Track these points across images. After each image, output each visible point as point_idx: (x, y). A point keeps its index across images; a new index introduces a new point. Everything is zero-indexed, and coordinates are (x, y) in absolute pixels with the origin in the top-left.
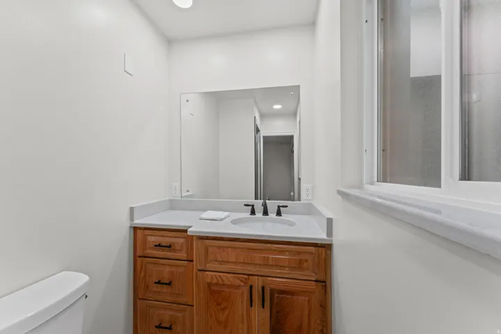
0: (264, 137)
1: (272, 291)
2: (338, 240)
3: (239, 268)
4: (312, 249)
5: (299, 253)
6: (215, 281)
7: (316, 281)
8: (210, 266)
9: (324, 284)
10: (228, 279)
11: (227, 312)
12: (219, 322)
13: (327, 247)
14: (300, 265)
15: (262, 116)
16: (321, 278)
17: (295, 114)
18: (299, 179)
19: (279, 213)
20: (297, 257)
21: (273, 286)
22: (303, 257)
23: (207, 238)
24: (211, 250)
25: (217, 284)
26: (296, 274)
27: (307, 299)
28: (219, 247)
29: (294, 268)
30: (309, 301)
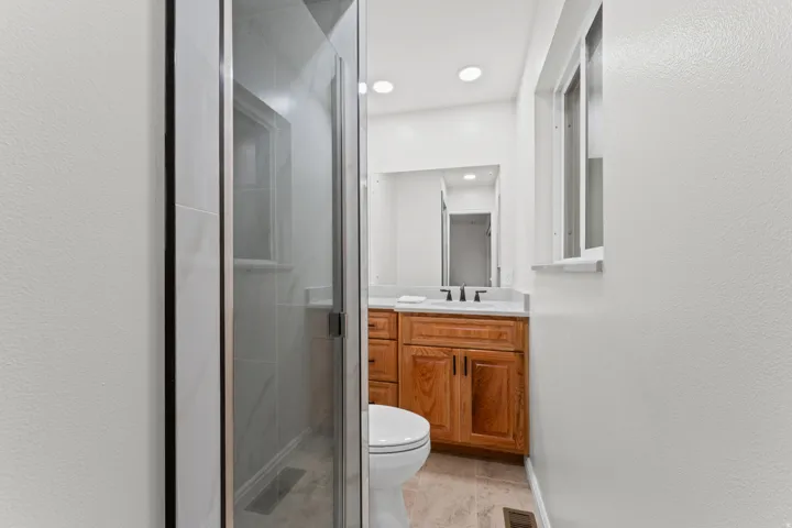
0: (451, 216)
1: (474, 362)
2: (535, 313)
3: (442, 341)
4: (512, 323)
5: (499, 326)
6: (420, 354)
7: (515, 352)
8: (415, 340)
9: (522, 354)
10: (432, 352)
11: (431, 382)
12: (424, 392)
13: (526, 320)
14: (499, 338)
15: (449, 188)
16: (520, 349)
17: (493, 186)
18: (499, 269)
19: (477, 299)
20: (497, 330)
21: (474, 358)
22: (502, 330)
23: (412, 314)
24: (415, 326)
25: (422, 357)
26: (496, 346)
27: (506, 367)
28: (424, 323)
29: (494, 341)
30: (508, 371)
